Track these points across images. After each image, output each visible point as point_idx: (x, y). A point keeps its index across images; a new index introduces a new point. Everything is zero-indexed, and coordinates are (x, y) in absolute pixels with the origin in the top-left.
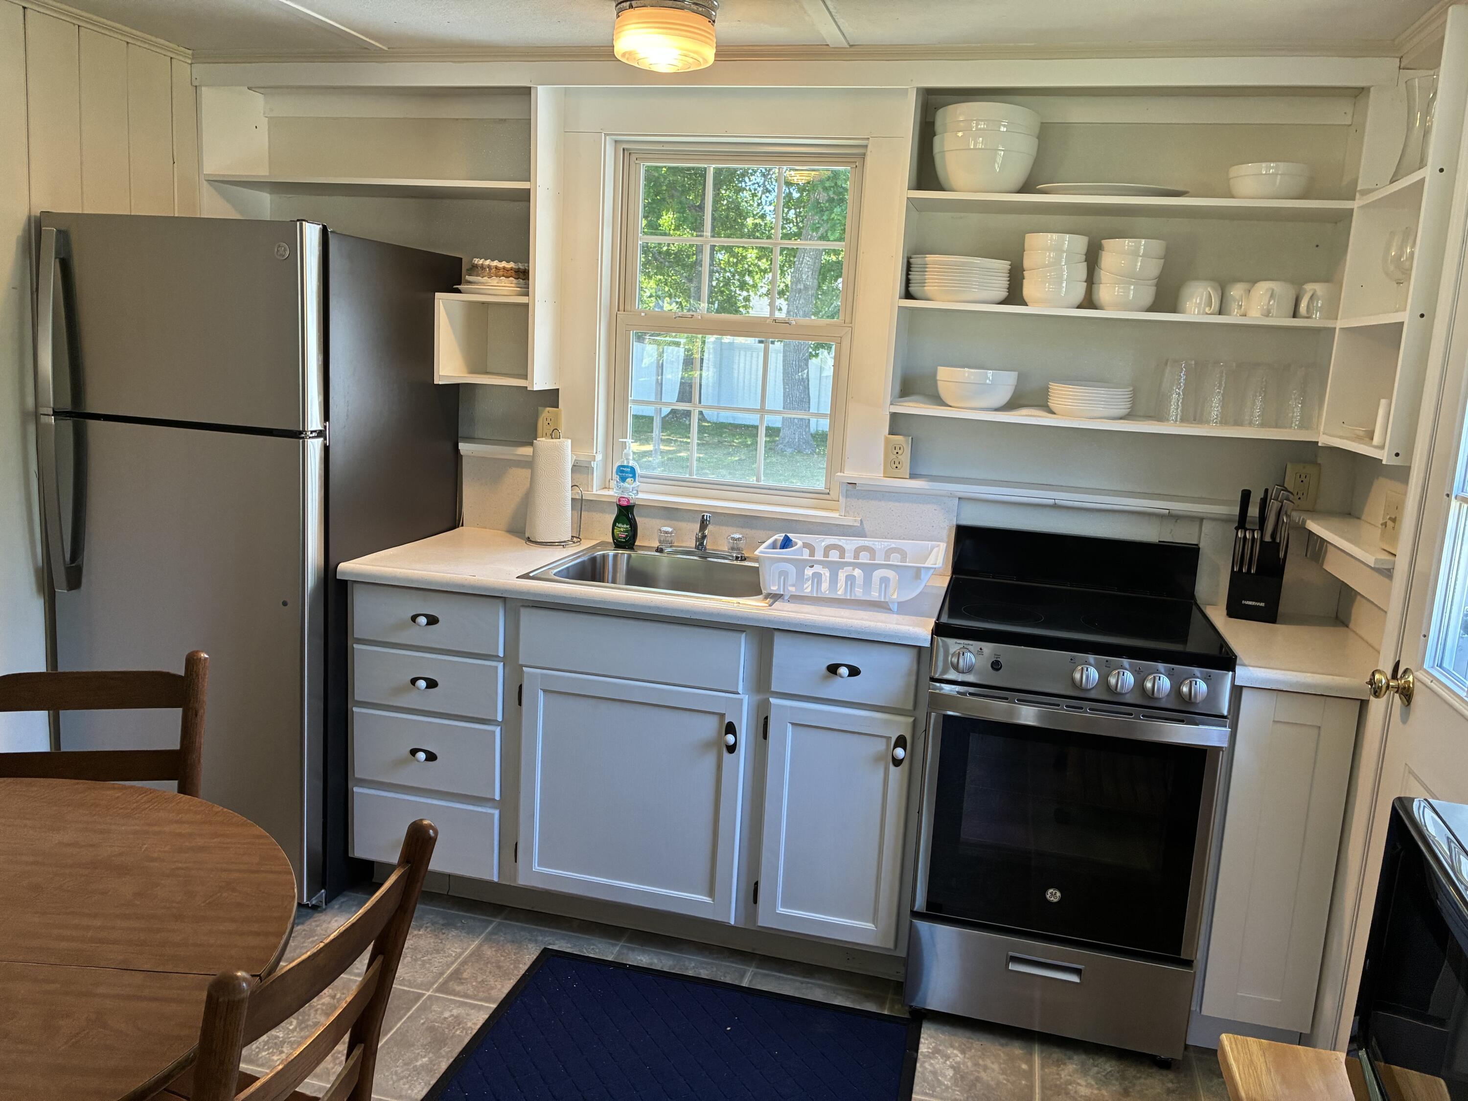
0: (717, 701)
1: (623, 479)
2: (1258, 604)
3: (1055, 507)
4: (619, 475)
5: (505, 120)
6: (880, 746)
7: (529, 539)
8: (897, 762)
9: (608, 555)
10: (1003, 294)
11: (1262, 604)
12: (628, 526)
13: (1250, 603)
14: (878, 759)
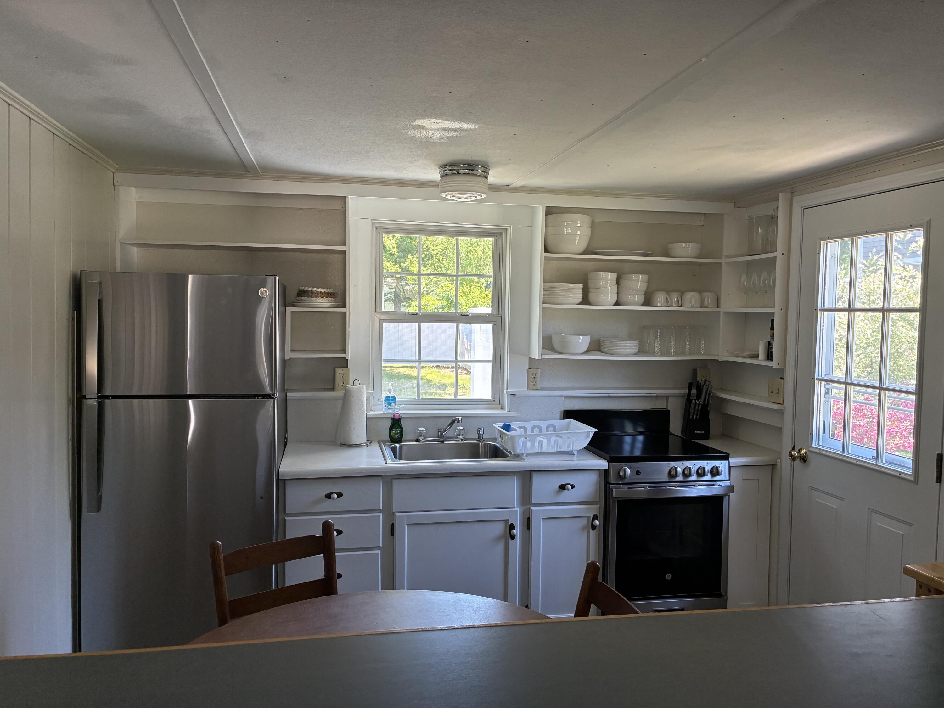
0: (503, 513)
1: (390, 404)
2: (702, 432)
3: (608, 397)
4: (387, 402)
5: (302, 208)
6: (584, 522)
7: (341, 445)
8: (594, 527)
9: (397, 446)
10: (580, 299)
11: (703, 432)
12: (400, 430)
13: (698, 432)
14: (584, 528)
